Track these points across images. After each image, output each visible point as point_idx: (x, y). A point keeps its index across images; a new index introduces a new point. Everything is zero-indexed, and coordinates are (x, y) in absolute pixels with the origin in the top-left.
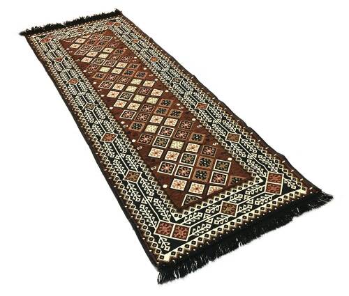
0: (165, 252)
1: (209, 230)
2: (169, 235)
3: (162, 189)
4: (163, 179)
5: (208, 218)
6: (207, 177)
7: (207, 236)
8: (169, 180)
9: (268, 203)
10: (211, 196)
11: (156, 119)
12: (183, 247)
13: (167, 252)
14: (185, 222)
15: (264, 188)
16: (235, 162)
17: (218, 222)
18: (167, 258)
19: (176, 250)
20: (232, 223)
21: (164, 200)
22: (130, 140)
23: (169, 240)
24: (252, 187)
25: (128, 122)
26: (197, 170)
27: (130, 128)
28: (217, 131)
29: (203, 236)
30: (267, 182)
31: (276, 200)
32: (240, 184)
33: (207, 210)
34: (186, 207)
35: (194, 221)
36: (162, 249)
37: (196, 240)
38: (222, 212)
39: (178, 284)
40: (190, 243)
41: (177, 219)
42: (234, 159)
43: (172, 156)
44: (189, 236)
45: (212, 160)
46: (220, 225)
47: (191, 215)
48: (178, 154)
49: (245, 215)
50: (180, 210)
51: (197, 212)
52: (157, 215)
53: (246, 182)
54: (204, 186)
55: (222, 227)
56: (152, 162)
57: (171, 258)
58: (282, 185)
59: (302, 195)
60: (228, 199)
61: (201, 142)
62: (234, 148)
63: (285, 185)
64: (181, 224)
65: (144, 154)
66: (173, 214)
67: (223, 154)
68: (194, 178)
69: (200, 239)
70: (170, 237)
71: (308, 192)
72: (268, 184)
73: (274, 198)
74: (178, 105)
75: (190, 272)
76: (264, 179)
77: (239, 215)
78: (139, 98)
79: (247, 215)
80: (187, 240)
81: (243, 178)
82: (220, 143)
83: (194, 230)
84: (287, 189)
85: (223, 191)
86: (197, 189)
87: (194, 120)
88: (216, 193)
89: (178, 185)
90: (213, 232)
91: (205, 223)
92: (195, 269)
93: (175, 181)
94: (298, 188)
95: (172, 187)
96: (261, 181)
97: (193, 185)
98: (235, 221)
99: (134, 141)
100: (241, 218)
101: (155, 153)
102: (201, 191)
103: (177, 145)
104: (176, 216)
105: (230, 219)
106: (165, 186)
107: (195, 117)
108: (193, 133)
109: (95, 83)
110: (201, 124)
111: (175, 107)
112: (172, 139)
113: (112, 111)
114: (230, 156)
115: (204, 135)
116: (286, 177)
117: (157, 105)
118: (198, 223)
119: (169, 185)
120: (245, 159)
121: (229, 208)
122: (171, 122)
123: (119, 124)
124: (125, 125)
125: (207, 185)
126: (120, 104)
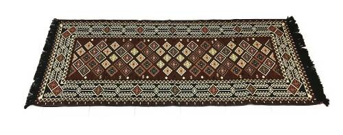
1: (59, 45)
2: (69, 30)
3: (92, 38)
4: (96, 41)
5: (64, 47)
6: (83, 60)
8: (95, 43)
9: (49, 76)
10: (72, 55)
11: (141, 58)
12: (60, 32)
13: (63, 26)
14: (69, 38)
15: (58, 81)
16: (82, 79)
17: (59, 50)
18: (61, 25)
19: (61, 29)
20: (54, 55)
21: (86, 36)
22: (132, 38)
24: (62, 76)
25: (147, 43)
26: (91, 58)
27: (141, 42)
28: (109, 84)
29: (58, 41)
30: (59, 85)
31: (47, 80)
32: (68, 72)
33: (68, 49)
34: (75, 42)
35: (67, 42)
36: (65, 25)
38: (62, 54)
39: (49, 23)
40: (60, 35)
41: (73, 36)
42: (84, 80)
43: (108, 51)
45: (91, 68)
47: (71, 42)
48: (107, 55)
49: (53, 62)
50: (76, 39)
51: (70, 45)
52: (80, 30)
53: (67, 75)
54: (80, 55)
55: (56, 50)
56: (110, 41)
57: (59, 26)
58: (52, 91)
59: (39, 96)
60: (65, 61)
61: (107, 71)
62: (90, 85)
63: (50, 92)
64: (69, 36)
65: (119, 40)
67: (91, 76)
68: (87, 54)
69: (58, 39)
70: (67, 30)
71: (38, 100)
73: (49, 81)
74: (148, 77)
76: (61, 85)
77: (55, 60)
78: (167, 58)
80: (62, 35)
81: (70, 75)
82: (100, 80)
83: (63, 40)
84: (47, 90)
85: (71, 61)
86: (81, 51)
87: (128, 78)
88: (72, 58)
89: (89, 45)
90: (56, 45)
91: (63, 45)
93: (92, 45)
94: (44, 97)
95: (90, 42)
96: (62, 83)
97: (84, 51)
98: (54, 57)
99: (131, 40)
100: (53, 60)
101: (115, 45)
102: (78, 52)
103: (114, 58)
104: (75, 37)
105: (56, 55)
106: (92, 40)
107: (129, 80)
108: (117, 71)
109: (198, 41)
110: (121, 80)
111: (146, 74)
112: (119, 58)
113: (163, 39)
114: (88, 79)
115: (111, 75)
116: (53, 97)
117: (155, 64)
118: (65, 43)
119: (92, 42)
120: (80, 85)
121: (61, 58)
122: (133, 65)
123: (149, 38)
124: (146, 41)
125: (79, 57)
126: (167, 45)
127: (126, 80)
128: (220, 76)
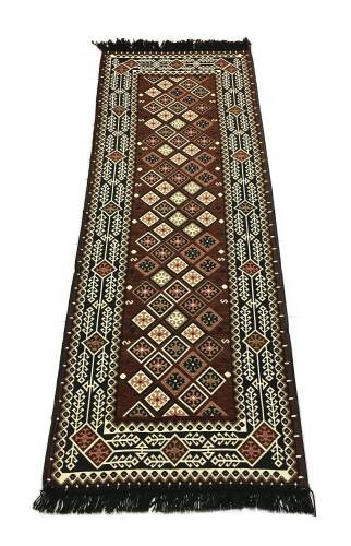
0: (65, 470)
1: (133, 467)
2: (83, 450)
3: (117, 378)
4: (128, 365)
5: (142, 450)
6: (181, 388)
7: (124, 474)
8: (134, 369)
9: (229, 469)
10: (166, 420)
11: (177, 265)
12: (88, 474)
13: (67, 471)
14: (112, 441)
15: (240, 442)
16: (231, 383)
17: (151, 462)
18: (63, 478)
19: (78, 474)
20: (165, 474)
21: (110, 396)
22: (126, 285)
23: (80, 456)
24: (226, 433)
25: (141, 253)
26: (176, 371)
27: (137, 266)
28: (241, 321)
29: (119, 472)
30: (250, 435)
31: (241, 471)
32: (214, 421)
33: (149, 437)
34: (127, 421)
35: (124, 445)
36: (65, 464)
37: (109, 473)
38: (164, 450)
40: (99, 474)
41: (107, 431)
42: (233, 376)
43: (160, 334)
44: (104, 463)
45: (204, 364)
46: (149, 467)
47: (125, 434)
48: (170, 334)
49: (188, 470)
50: (117, 421)
51: (135, 434)
52: (87, 415)
53: (223, 422)
54: (168, 399)
55: (149, 472)
56: (130, 332)
57: (67, 482)
58: (266, 451)
59: (282, 480)
60: (183, 435)
61: (209, 329)
62: (245, 361)
63: (270, 454)
64: (106, 442)
65: (128, 313)
66: (106, 422)
67: (225, 361)
68: (164, 383)
69: (114, 475)
70: (83, 453)
72: (250, 439)
73: (241, 465)
74: (221, 252)
75: (74, 512)
76: (250, 428)
77: (182, 465)
78: (178, 219)
79: (190, 471)
80: (98, 468)
81: (224, 413)
82: (232, 343)
83: (116, 457)
84: (267, 462)
85: (185, 420)
86: (157, 401)
87: (225, 287)
88: (175, 419)
89: (139, 382)
90: (134, 474)
91: (134, 454)
92: (81, 512)
93: (140, 375)
94: (284, 467)
95: (129, 382)
96: (244, 429)
97: (156, 392)
98: (170, 471)
99: (129, 288)
100: (180, 471)
101: (142, 320)
102: (157, 407)
103: (177, 319)
104: (108, 426)
105: (168, 466)
106: (123, 376)
107: (229, 284)
108: (209, 309)
109: (140, 169)
110: (229, 298)
111: (214, 254)
112: (177, 307)
113: (132, 227)
114: (231, 369)
115: (220, 319)
116: (281, 442)
117: (193, 240)
118: (127, 451)
119: (129, 377)
120: (247, 384)
121: (175, 449)
122: (194, 278)
123: (129, 252)
124: (134, 256)
125: (173, 400)
126: (148, 219)
127: (229, 291)
128: (214, 145)
